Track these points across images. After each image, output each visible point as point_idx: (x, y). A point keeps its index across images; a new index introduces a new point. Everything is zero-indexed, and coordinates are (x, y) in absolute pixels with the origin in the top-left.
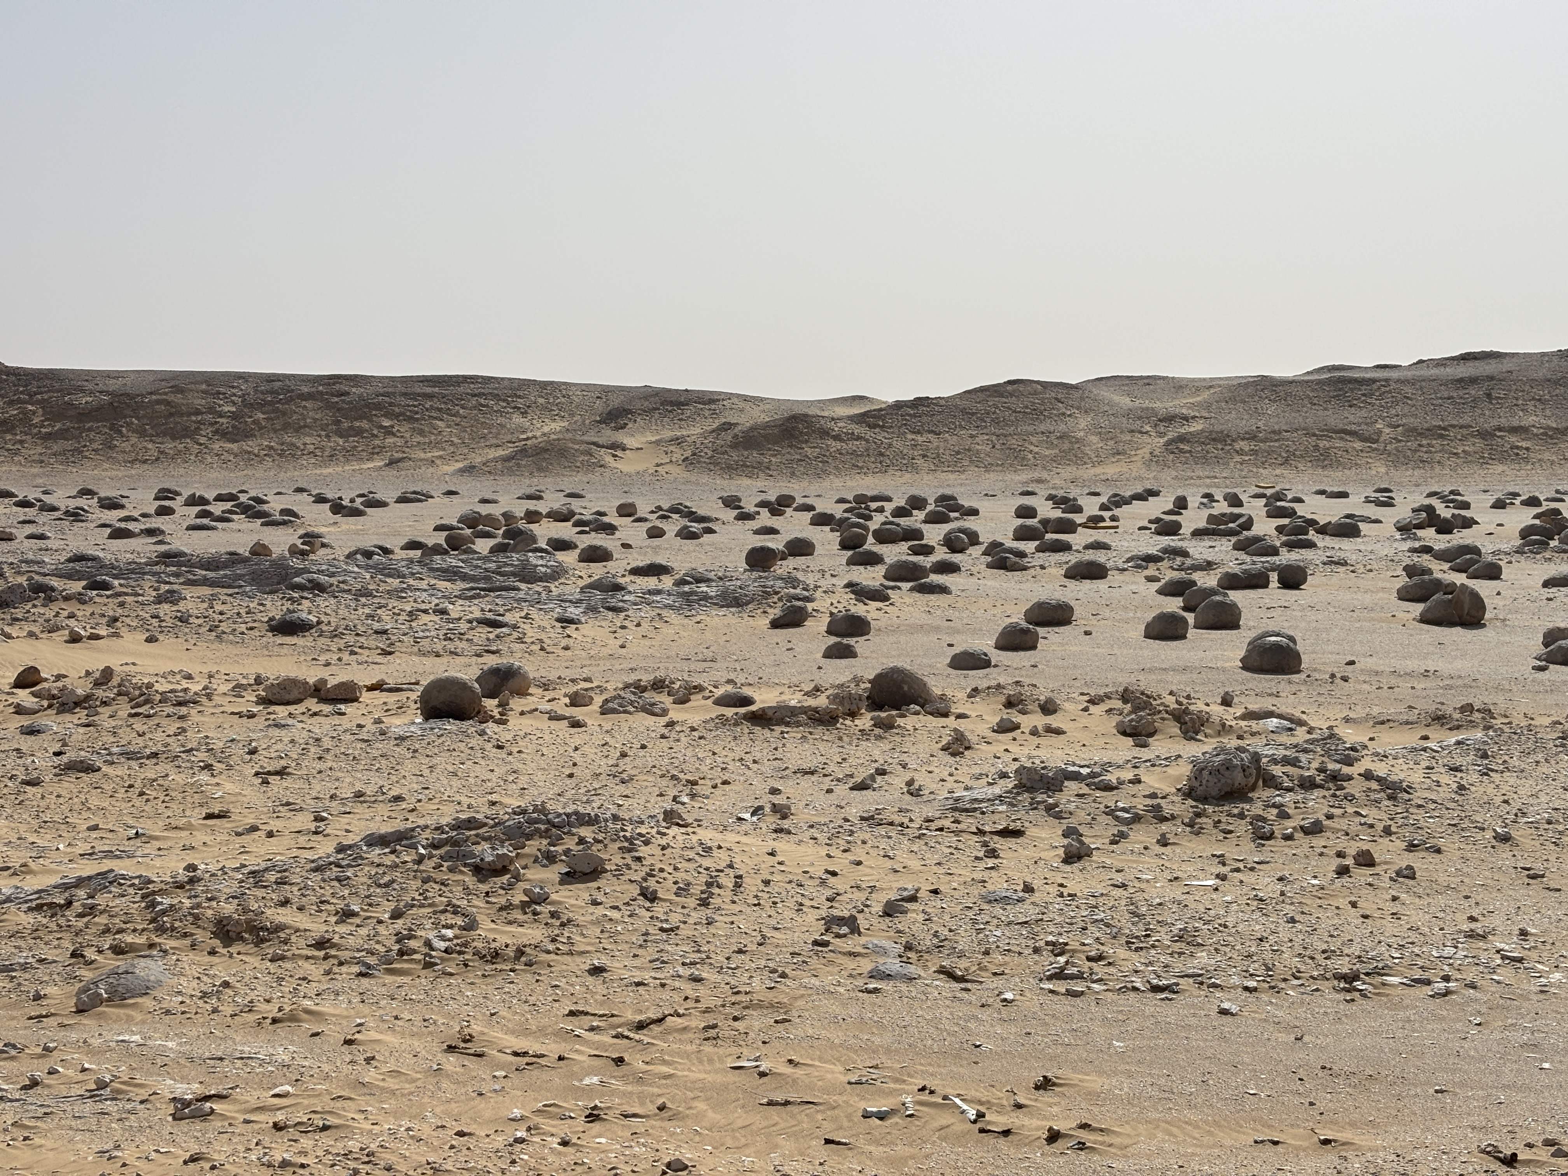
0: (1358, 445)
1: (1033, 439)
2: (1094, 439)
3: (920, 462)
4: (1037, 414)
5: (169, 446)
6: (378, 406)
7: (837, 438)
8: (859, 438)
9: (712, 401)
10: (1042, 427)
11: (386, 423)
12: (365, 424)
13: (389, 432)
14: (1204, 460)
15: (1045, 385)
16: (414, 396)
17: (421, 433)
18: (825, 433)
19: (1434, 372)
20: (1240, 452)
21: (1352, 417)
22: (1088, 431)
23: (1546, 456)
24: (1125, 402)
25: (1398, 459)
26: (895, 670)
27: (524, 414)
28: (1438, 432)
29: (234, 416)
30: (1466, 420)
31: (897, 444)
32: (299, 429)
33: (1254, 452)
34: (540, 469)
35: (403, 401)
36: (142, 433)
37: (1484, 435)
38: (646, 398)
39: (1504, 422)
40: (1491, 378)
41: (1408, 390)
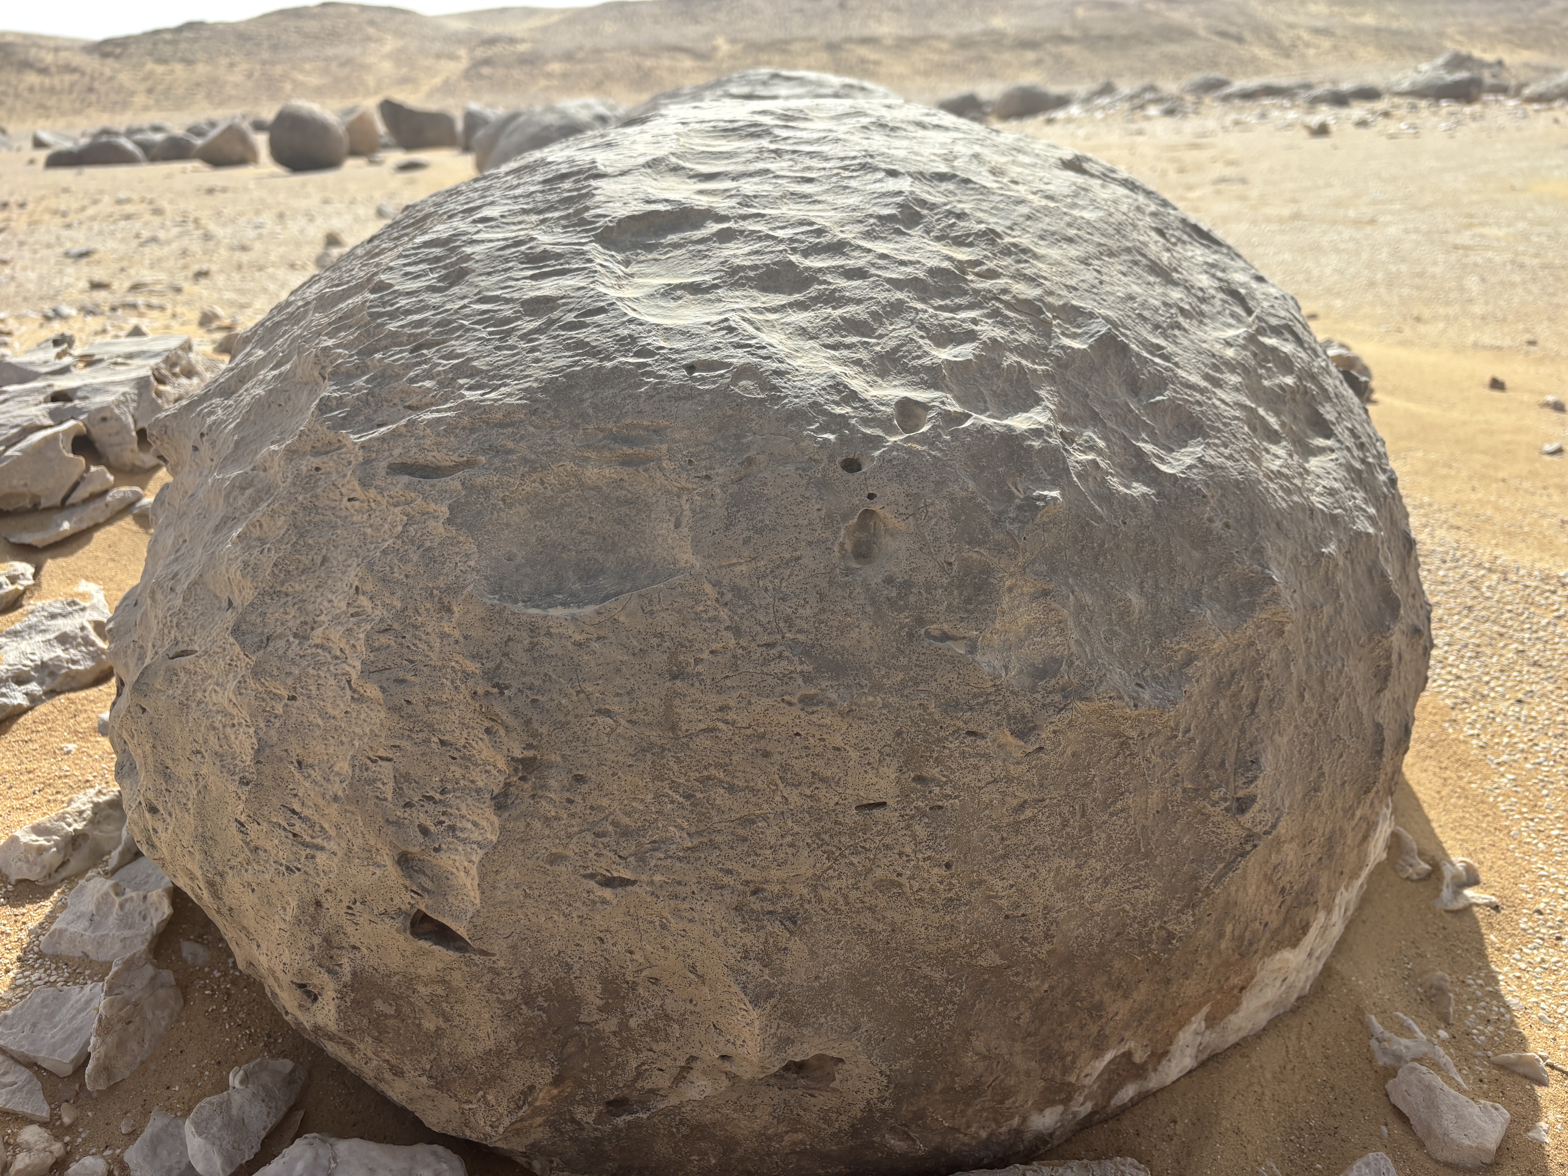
1: (308, 67)
2: (387, 65)
4: (329, 39)
7: (44, 71)
8: (73, 70)
10: (330, 53)
18: (27, 65)
21: (691, 33)
22: (386, 57)
23: (898, 69)
39: (853, 33)
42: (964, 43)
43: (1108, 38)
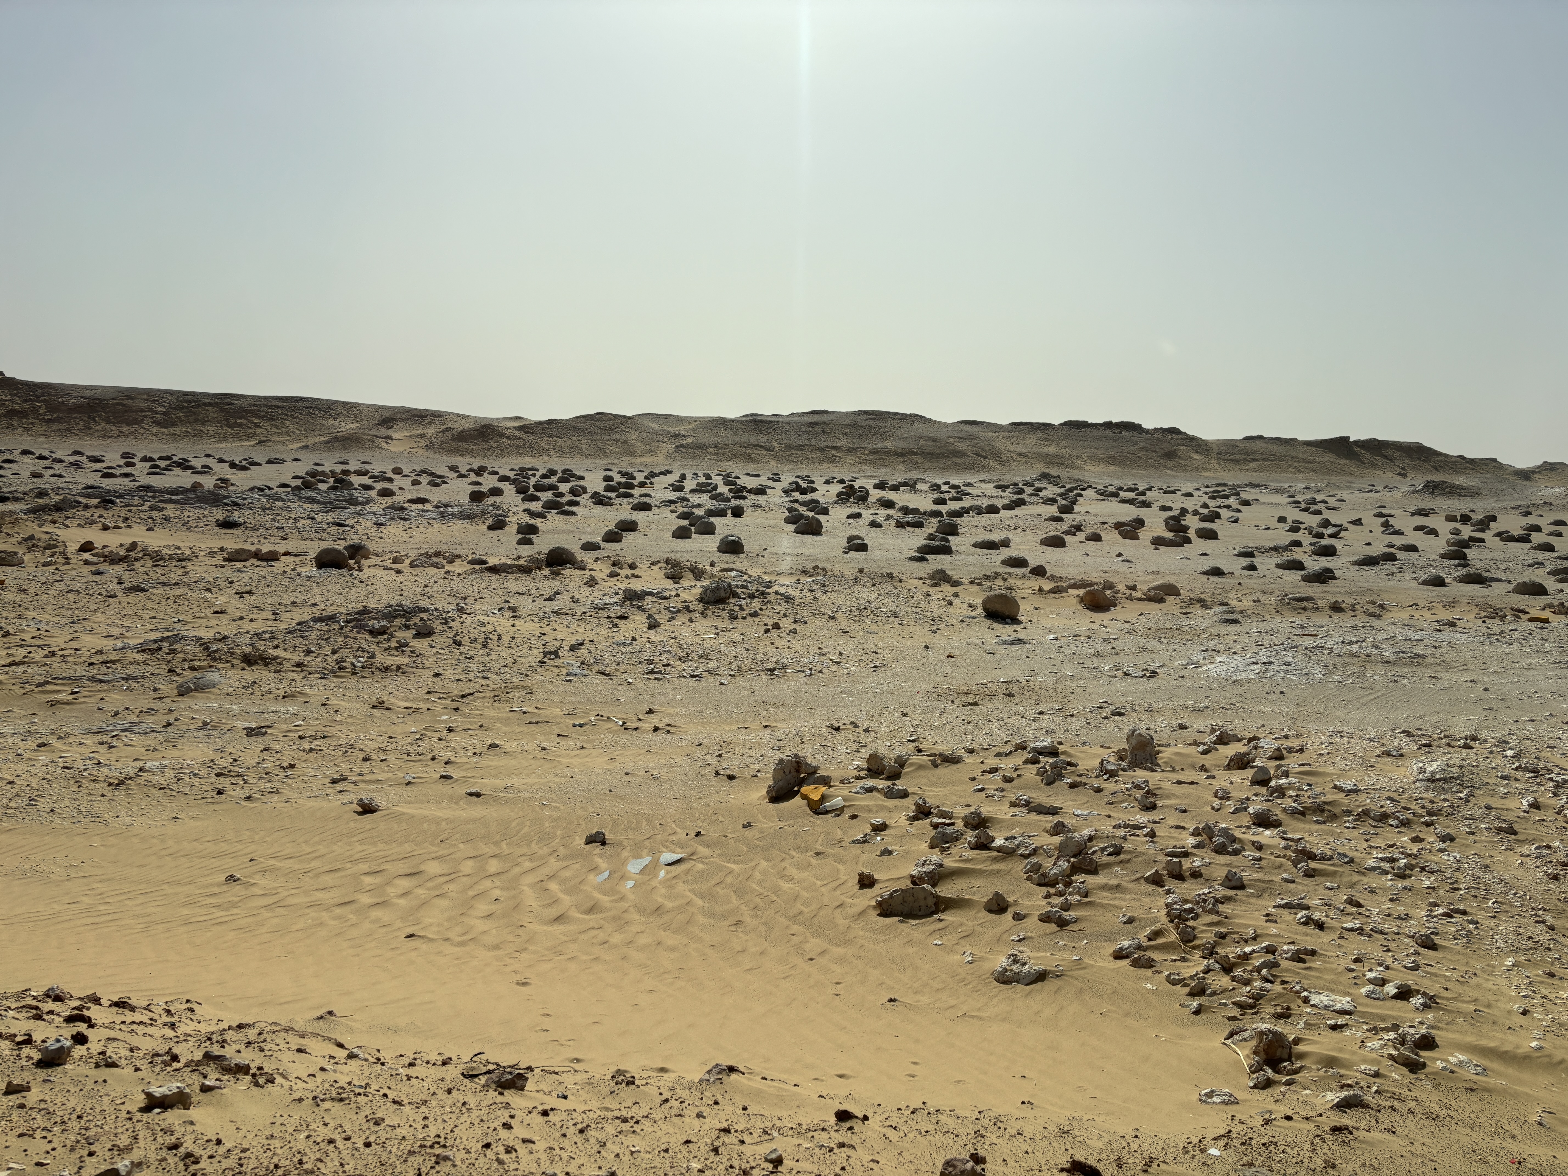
0: (764, 452)
1: (609, 443)
2: (640, 444)
3: (552, 452)
4: (611, 430)
5: (125, 429)
6: (251, 412)
7: (508, 438)
8: (520, 438)
9: (439, 416)
10: (614, 437)
11: (256, 421)
12: (243, 421)
13: (257, 426)
14: (693, 457)
15: (615, 416)
16: (272, 407)
17: (277, 427)
18: (502, 435)
19: (799, 419)
20: (710, 454)
21: (762, 439)
22: (637, 440)
23: (848, 460)
24: (655, 426)
25: (782, 460)
26: (559, 548)
27: (335, 419)
28: (801, 448)
29: (165, 414)
30: (813, 442)
31: (540, 442)
32: (204, 422)
33: (717, 454)
34: (345, 448)
35: (265, 409)
36: (108, 421)
37: (821, 449)
38: (404, 413)
39: (829, 444)
40: (824, 423)
41: (787, 427)
42: (874, 452)
43: (932, 454)
